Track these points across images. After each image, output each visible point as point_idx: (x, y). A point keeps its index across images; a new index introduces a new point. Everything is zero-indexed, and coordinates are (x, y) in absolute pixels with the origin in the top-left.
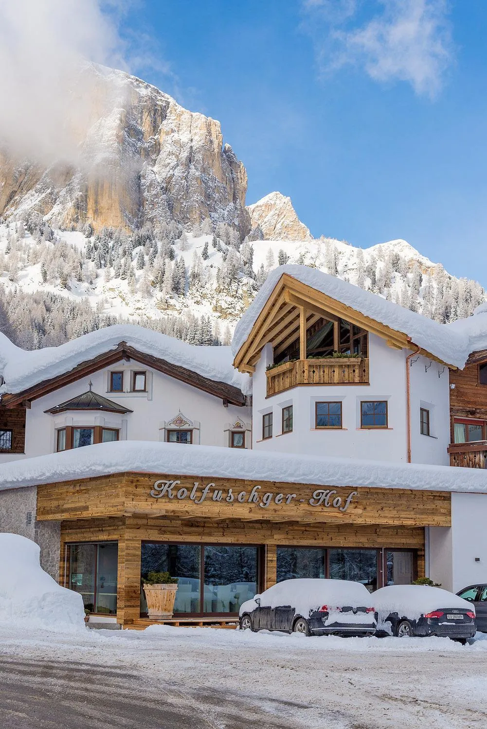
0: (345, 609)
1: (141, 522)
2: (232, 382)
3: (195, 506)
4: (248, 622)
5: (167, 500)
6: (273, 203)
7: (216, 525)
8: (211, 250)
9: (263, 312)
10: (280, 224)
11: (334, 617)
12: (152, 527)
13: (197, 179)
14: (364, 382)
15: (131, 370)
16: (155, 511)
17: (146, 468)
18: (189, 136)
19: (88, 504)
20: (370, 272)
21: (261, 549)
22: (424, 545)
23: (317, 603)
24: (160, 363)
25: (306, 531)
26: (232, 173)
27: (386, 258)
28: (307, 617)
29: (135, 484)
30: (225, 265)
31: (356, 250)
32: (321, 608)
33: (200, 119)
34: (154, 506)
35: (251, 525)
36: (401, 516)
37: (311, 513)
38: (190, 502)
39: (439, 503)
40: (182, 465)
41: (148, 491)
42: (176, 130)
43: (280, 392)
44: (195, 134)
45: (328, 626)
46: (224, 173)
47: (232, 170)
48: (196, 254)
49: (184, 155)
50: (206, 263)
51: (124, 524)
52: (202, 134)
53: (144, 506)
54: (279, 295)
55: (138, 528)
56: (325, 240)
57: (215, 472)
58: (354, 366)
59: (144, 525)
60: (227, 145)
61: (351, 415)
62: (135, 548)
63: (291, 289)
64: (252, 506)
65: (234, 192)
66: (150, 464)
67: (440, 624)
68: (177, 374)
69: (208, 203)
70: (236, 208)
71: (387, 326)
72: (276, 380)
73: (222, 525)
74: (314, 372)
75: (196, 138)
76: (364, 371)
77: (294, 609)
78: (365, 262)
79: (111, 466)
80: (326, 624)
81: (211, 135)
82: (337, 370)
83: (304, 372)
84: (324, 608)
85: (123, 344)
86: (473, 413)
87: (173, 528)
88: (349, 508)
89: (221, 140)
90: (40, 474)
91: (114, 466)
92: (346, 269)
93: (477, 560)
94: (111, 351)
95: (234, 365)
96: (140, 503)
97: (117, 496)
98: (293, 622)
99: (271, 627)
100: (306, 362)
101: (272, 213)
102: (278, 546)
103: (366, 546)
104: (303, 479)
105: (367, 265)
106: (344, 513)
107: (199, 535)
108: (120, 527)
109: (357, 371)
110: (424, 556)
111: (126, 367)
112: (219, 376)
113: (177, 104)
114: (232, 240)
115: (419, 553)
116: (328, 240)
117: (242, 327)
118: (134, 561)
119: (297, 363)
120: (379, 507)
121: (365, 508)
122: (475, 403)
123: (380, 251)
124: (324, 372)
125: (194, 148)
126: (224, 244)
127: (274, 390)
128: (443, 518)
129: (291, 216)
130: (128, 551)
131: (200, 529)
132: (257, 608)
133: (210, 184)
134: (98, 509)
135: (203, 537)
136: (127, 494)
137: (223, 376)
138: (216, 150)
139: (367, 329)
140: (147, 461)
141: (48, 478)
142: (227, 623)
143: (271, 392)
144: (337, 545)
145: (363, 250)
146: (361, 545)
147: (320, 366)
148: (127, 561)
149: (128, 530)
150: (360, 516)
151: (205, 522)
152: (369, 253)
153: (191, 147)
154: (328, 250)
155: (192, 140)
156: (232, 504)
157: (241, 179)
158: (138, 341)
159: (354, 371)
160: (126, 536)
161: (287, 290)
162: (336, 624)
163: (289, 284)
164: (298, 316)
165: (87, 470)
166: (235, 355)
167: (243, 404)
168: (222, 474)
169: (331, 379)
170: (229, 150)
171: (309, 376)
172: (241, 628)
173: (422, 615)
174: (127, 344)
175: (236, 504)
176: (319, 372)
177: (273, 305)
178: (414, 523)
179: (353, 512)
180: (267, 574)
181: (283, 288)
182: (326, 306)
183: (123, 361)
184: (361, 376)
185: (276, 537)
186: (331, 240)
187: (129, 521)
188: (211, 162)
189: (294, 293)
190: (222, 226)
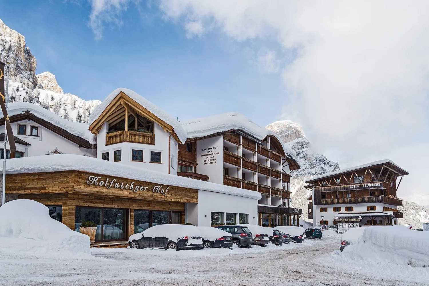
0: (194, 238)
1: (75, 196)
2: (84, 137)
3: (107, 190)
4: (136, 244)
5: (94, 186)
6: (47, 76)
7: (110, 199)
8: (20, 89)
9: (108, 107)
10: (50, 85)
11: (191, 242)
12: (81, 199)
13: (13, 58)
14: (153, 143)
15: (30, 125)
16: (88, 191)
17: (86, 169)
18: (10, 39)
19: (45, 186)
20: (88, 110)
21: (127, 211)
22: (185, 210)
23: (182, 236)
24: (48, 123)
25: (145, 203)
26: (29, 60)
27: (95, 106)
28: (176, 242)
29: (79, 177)
30: (27, 96)
31: (83, 101)
32: (184, 238)
33: (15, 33)
34: (88, 189)
35: (124, 200)
36: (183, 198)
37: (153, 196)
38: (105, 188)
39: (195, 194)
40: (103, 169)
41: (85, 181)
42: (3, 35)
43: (113, 144)
44: (13, 39)
45: (188, 246)
46: (26, 59)
47: (29, 58)
48: (13, 89)
49: (7, 46)
50: (18, 94)
51: (67, 197)
52: (16, 40)
53: (83, 189)
54: (118, 101)
55: (74, 200)
56: (70, 95)
57: (117, 174)
58: (148, 136)
59: (77, 198)
60: (28, 48)
61: (147, 156)
62: (73, 210)
63: (124, 99)
64: (131, 191)
65: (30, 68)
66: (88, 167)
67: (224, 243)
68: (56, 130)
69: (18, 69)
70: (31, 75)
71: (164, 122)
72: (111, 139)
73: (112, 200)
74: (132, 137)
75: (13, 41)
76: (153, 139)
77: (168, 239)
78: (86, 106)
79: (67, 166)
80: (187, 245)
81: (20, 41)
82: (141, 138)
83: (127, 136)
84: (186, 238)
85: (27, 112)
86: (184, 161)
87: (90, 200)
88: (166, 194)
89: (25, 45)
90: (11, 168)
91: (69, 167)
92: (79, 107)
93: (206, 216)
94: (21, 114)
95: (89, 129)
96: (81, 187)
97: (68, 182)
98: (167, 243)
99: (153, 246)
100: (128, 132)
101: (46, 80)
102: (135, 210)
103: (166, 210)
104: (152, 181)
105: (87, 107)
106: (164, 196)
107: (102, 204)
108: (64, 199)
109: (150, 139)
110: (185, 214)
111: (29, 124)
112: (78, 133)
113: (4, 24)
114: (30, 86)
115: (182, 213)
116: (71, 95)
117: (96, 113)
118: (72, 216)
119: (124, 132)
120: (176, 194)
121: (171, 195)
122: (185, 157)
123: (92, 103)
124: (136, 137)
125: (12, 45)
126: (27, 88)
127: (110, 143)
128: (195, 200)
129: (55, 83)
130: (69, 211)
131: (103, 201)
132: (142, 238)
133: (19, 62)
134: (53, 189)
135: (104, 205)
136: (75, 182)
137: (80, 134)
138: (23, 48)
139: (154, 121)
140: (87, 166)
141: (17, 171)
142: (120, 245)
143: (108, 143)
144: (156, 209)
145: (86, 101)
146: (164, 210)
147: (134, 134)
148: (69, 215)
149: (69, 200)
150: (170, 198)
151: (105, 198)
152: (88, 103)
153: (11, 44)
154: (72, 98)
155: (11, 41)
156: (122, 190)
157: (34, 63)
158: (37, 112)
159: (149, 139)
160: (68, 203)
161: (122, 99)
162: (192, 245)
163: (124, 97)
164: (125, 111)
165: (50, 167)
166: (90, 125)
167: (89, 148)
168: (120, 175)
169: (139, 141)
170: (28, 50)
171: (130, 138)
172: (131, 247)
173: (217, 239)
174: (30, 112)
175: (124, 190)
176: (134, 137)
177: (114, 105)
178: (187, 201)
179: (167, 196)
180: (130, 222)
181: (120, 98)
182: (139, 109)
183: (26, 120)
184: (151, 141)
185: (134, 205)
186: (73, 95)
187: (70, 196)
188: (20, 52)
189: (125, 101)
190: (25, 80)
